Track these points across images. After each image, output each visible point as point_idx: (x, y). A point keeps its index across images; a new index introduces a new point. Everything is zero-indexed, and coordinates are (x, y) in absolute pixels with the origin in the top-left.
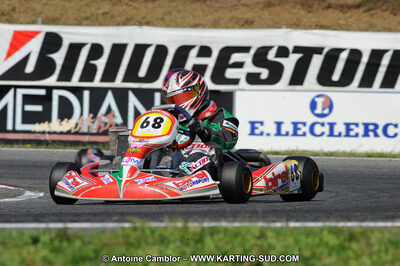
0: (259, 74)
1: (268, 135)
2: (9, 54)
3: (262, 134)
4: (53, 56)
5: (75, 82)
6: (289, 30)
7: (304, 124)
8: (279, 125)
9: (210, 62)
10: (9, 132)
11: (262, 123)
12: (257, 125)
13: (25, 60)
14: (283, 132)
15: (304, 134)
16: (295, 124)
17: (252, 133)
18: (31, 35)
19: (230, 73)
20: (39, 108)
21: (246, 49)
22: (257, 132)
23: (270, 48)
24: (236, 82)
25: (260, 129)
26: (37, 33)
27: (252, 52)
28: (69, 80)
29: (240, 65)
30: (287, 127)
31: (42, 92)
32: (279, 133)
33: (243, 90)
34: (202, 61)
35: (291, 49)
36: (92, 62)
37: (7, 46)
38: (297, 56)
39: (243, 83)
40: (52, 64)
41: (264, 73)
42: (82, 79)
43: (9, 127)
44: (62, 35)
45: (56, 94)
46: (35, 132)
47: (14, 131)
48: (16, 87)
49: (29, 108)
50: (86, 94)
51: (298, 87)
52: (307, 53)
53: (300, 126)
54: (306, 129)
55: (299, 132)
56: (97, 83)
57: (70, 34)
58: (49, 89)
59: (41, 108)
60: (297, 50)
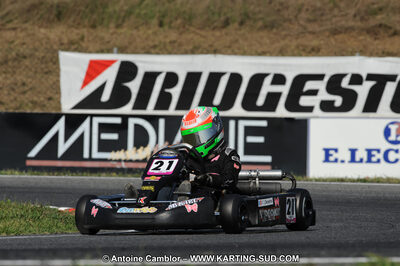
0: (333, 102)
1: (343, 161)
2: (86, 83)
3: (336, 160)
4: (129, 85)
5: (150, 110)
6: (362, 58)
7: (378, 151)
8: (353, 152)
9: (284, 90)
10: (86, 160)
11: (336, 150)
12: (331, 152)
13: (101, 89)
14: (357, 158)
15: (379, 161)
16: (369, 152)
17: (327, 160)
18: (107, 64)
19: (304, 101)
20: (114, 136)
21: (320, 77)
22: (331, 158)
23: (344, 75)
24: (310, 109)
25: (335, 155)
26: (112, 62)
27: (326, 79)
28: (145, 108)
29: (314, 93)
30: (361, 154)
31: (118, 121)
32: (353, 160)
33: (318, 117)
34: (276, 89)
35: (364, 77)
36: (167, 90)
37: (83, 76)
38: (371, 84)
39: (317, 111)
40: (128, 92)
41: (338, 101)
42: (157, 107)
43: (86, 155)
44: (137, 64)
45: (132, 122)
46: (111, 160)
47: (91, 159)
48: (92, 116)
49: (105, 136)
50: (162, 122)
51: (371, 115)
52: (381, 80)
53: (374, 153)
54: (380, 156)
55: (374, 159)
56: (172, 111)
57: (145, 63)
58: (125, 118)
59: (117, 135)
60: (370, 77)
